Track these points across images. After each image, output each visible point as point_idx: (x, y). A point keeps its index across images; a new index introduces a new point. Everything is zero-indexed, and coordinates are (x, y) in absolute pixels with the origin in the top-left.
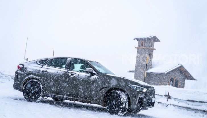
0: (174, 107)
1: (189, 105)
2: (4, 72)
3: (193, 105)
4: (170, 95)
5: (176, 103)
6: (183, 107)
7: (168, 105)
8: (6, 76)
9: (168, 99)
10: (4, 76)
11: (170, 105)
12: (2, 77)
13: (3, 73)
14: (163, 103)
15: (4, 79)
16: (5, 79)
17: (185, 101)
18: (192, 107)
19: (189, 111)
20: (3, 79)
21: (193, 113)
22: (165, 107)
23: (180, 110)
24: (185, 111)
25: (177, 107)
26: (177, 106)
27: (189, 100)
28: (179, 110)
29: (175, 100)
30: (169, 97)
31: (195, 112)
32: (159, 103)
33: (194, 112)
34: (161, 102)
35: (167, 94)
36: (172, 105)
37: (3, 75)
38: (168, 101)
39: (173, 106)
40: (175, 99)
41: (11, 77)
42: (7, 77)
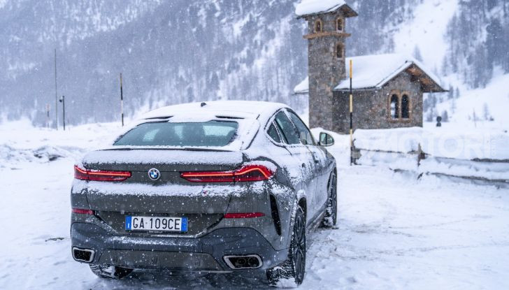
0: (438, 179)
1: (477, 170)
2: (15, 143)
3: (488, 170)
4: (424, 150)
5: (443, 168)
6: (463, 177)
7: (421, 175)
8: (21, 153)
9: (419, 161)
10: (16, 153)
11: (427, 174)
12: (13, 156)
13: (13, 146)
14: (408, 171)
15: (18, 160)
16: (21, 161)
17: (467, 162)
18: (489, 176)
19: (479, 184)
20: (16, 162)
21: (492, 189)
22: (413, 179)
23: (455, 184)
24: (470, 186)
25: (446, 178)
26: (448, 176)
27: (476, 160)
28: (453, 186)
29: (440, 162)
30: (422, 156)
31: (498, 188)
32: (396, 171)
33: (494, 186)
34: (402, 168)
35: (417, 149)
36: (433, 174)
37: (15, 150)
38: (419, 164)
39: (435, 176)
40: (438, 159)
41: (33, 154)
42: (22, 155)
